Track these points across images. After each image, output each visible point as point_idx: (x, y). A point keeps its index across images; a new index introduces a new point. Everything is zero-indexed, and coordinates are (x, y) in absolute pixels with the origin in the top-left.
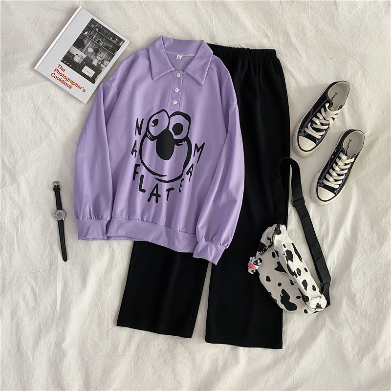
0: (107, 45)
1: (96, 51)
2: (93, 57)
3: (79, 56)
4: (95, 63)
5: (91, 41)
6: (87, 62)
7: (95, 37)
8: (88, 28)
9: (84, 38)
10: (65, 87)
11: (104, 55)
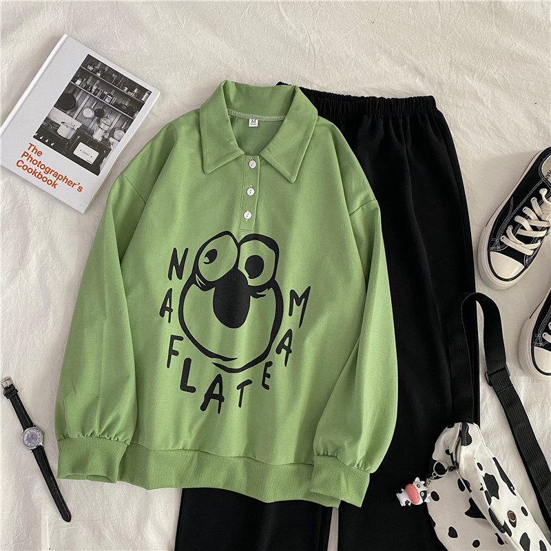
0: (120, 102)
1: (99, 114)
2: (93, 125)
3: (67, 125)
4: (98, 136)
5: (88, 97)
7: (95, 88)
8: (82, 73)
9: (74, 92)
10: (44, 186)
11: (112, 120)
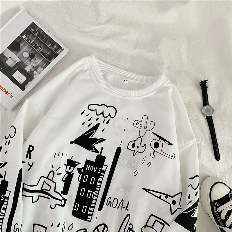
0: (45, 51)
1: (32, 56)
2: (27, 62)
3: (12, 59)
4: (28, 69)
5: (27, 46)
6: (20, 67)
7: (32, 41)
8: (27, 32)
9: (21, 41)
11: (38, 61)
